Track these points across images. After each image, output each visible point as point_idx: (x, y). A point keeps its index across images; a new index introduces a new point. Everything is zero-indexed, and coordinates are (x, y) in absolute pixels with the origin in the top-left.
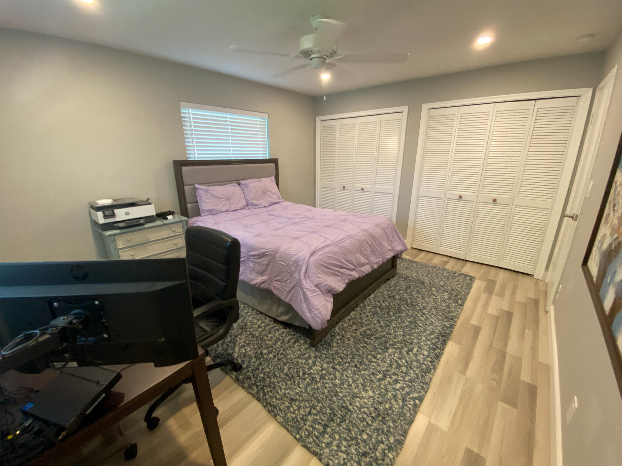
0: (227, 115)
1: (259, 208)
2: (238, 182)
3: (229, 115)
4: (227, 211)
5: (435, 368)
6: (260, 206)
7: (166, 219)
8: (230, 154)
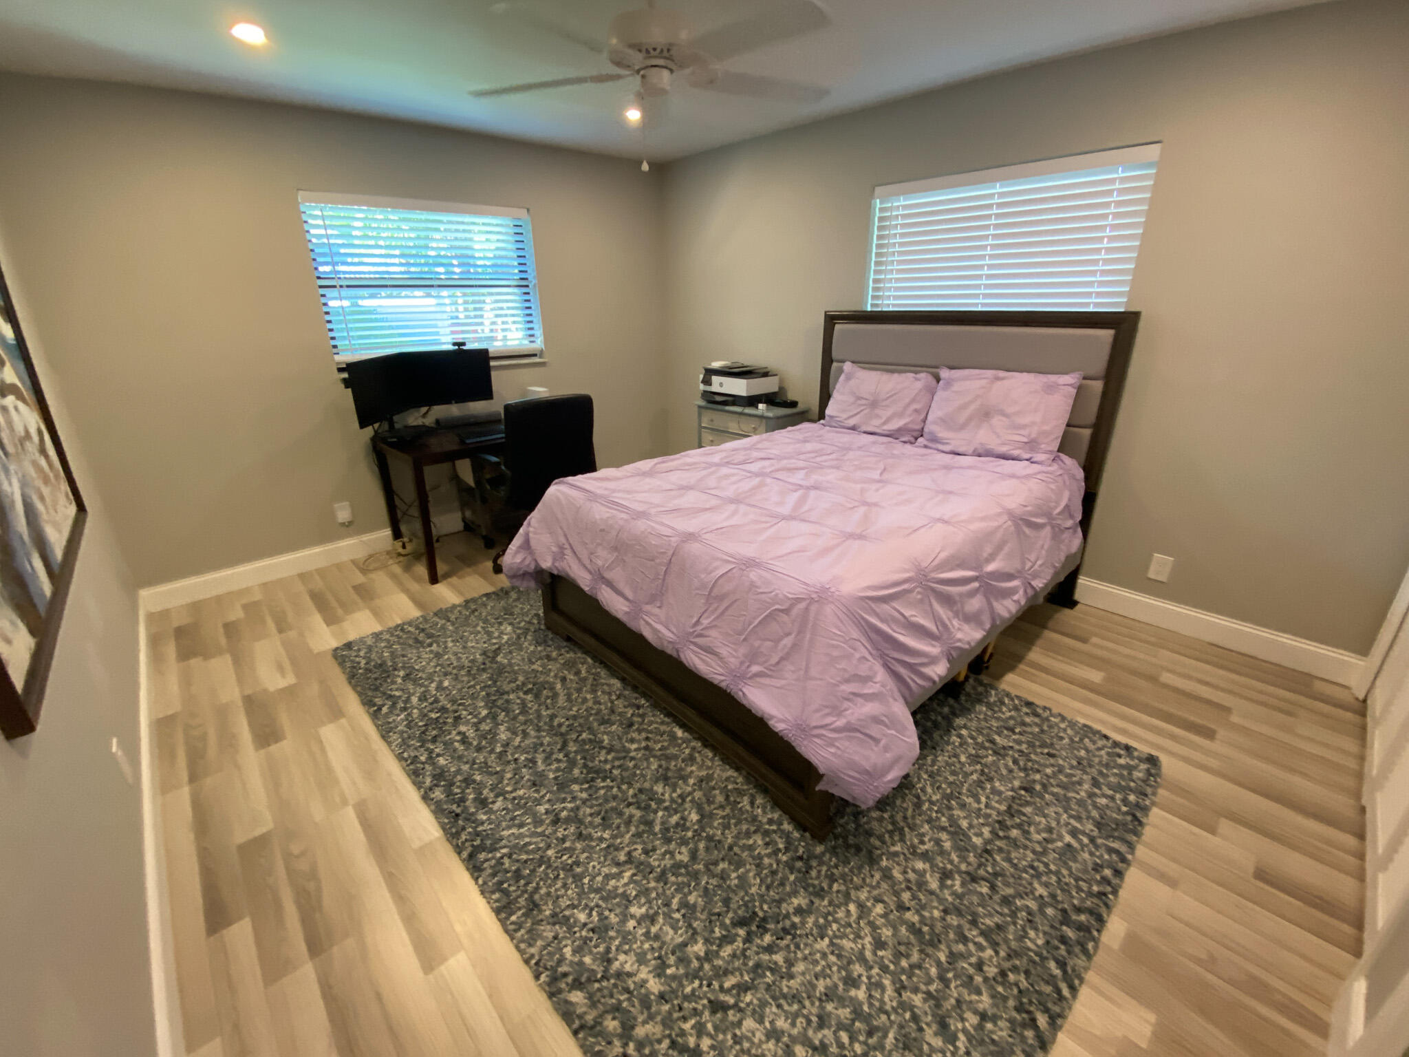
0: (994, 187)
1: (938, 450)
2: (934, 370)
3: (1001, 187)
4: (853, 428)
5: (400, 757)
6: (941, 447)
7: (757, 407)
8: (976, 296)
